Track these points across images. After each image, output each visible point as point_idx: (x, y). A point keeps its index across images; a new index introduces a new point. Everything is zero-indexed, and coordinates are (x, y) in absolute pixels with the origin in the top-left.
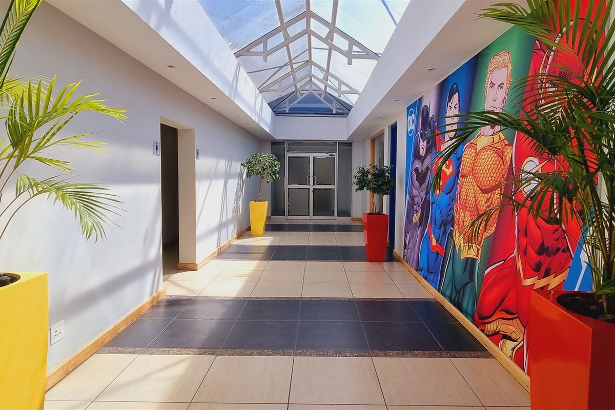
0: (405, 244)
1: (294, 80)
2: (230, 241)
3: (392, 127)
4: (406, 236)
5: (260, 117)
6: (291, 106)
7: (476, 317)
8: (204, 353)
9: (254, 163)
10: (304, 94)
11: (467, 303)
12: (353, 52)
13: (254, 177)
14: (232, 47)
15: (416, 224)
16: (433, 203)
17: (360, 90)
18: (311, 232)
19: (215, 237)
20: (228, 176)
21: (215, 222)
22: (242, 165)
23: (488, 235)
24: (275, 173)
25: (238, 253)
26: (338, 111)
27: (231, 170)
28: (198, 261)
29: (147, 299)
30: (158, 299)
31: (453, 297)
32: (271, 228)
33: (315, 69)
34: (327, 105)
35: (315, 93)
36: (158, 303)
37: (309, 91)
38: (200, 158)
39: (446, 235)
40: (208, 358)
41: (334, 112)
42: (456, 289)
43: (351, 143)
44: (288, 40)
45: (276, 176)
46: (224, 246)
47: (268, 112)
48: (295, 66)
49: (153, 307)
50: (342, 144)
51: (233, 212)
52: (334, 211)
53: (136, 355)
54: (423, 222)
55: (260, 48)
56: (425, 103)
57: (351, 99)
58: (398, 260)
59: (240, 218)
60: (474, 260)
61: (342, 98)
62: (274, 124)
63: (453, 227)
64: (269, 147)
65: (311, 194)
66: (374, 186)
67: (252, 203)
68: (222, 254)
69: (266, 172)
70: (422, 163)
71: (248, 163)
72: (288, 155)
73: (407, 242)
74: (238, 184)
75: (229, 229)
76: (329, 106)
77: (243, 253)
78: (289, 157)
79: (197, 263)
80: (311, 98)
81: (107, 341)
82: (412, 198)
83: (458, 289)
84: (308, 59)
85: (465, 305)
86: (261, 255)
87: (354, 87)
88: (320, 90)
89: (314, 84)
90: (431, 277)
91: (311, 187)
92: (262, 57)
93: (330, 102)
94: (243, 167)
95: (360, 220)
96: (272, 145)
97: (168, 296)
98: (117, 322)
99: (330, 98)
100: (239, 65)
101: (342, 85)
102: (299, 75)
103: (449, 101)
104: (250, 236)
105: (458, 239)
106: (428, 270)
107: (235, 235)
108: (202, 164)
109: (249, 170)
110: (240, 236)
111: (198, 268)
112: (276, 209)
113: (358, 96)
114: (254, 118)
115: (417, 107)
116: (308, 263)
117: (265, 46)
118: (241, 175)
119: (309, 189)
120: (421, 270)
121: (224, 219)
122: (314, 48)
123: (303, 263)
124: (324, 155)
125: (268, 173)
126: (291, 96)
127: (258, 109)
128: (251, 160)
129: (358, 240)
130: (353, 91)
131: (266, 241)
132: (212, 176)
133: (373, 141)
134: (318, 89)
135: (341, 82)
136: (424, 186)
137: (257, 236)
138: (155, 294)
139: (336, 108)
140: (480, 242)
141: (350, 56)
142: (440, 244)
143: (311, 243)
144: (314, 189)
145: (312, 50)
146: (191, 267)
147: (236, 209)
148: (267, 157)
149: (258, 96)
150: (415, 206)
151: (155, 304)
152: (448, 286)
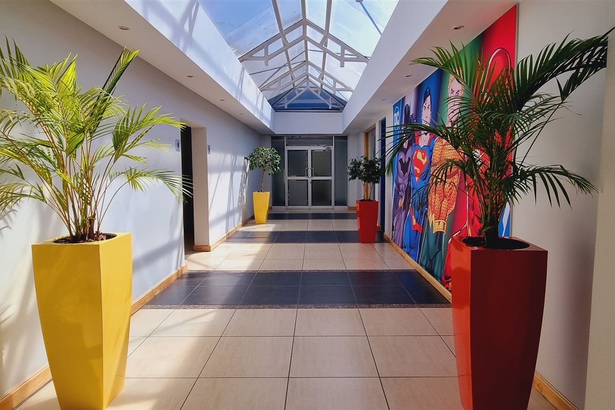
0: (393, 226)
1: (292, 79)
2: (236, 228)
3: (382, 122)
4: (393, 219)
5: (262, 115)
6: (290, 102)
7: (443, 278)
8: (227, 308)
9: (256, 156)
10: (301, 91)
11: (437, 269)
12: (346, 54)
13: (256, 169)
14: (237, 53)
15: (401, 208)
16: (413, 189)
17: (353, 88)
18: (310, 220)
19: (224, 223)
20: (233, 169)
21: (223, 210)
22: (245, 158)
23: (451, 211)
24: (276, 166)
25: (244, 238)
26: (333, 106)
27: (237, 163)
28: (211, 243)
29: (174, 272)
30: (182, 271)
31: (427, 266)
32: (273, 217)
33: (311, 69)
34: (323, 101)
35: (312, 90)
36: (182, 275)
37: (306, 89)
38: (211, 152)
39: (423, 216)
40: (229, 312)
41: (330, 108)
42: (430, 259)
43: (347, 137)
44: (287, 46)
45: (277, 169)
46: (231, 232)
47: (268, 109)
48: (293, 67)
49: (178, 278)
50: (338, 137)
51: (239, 202)
52: (331, 201)
53: (173, 310)
54: (406, 206)
55: (261, 53)
56: (407, 102)
57: (346, 96)
58: (388, 241)
59: (245, 208)
60: (442, 233)
61: (337, 94)
62: (274, 120)
63: (428, 208)
64: (269, 141)
65: (310, 185)
66: (365, 175)
67: (255, 194)
68: (230, 238)
69: (268, 164)
70: (405, 155)
71: (250, 157)
72: (287, 148)
73: (394, 225)
74: (242, 176)
75: (235, 217)
76: (325, 101)
77: (249, 238)
78: (288, 151)
79: (210, 245)
80: (308, 95)
81: (148, 301)
82: (398, 185)
83: (431, 258)
84: (305, 60)
85: (436, 270)
86: (265, 239)
87: (347, 85)
88: (316, 87)
89: (310, 81)
90: (412, 252)
91: (310, 179)
92: (264, 61)
93: (326, 98)
94: (246, 160)
95: (355, 208)
96: (272, 139)
97: (189, 270)
98: (153, 287)
99: (325, 94)
100: (243, 69)
101: (337, 83)
102: (297, 74)
103: (424, 102)
104: (254, 224)
105: (431, 217)
106: (410, 247)
107: (241, 223)
108: (214, 158)
109: (252, 163)
110: (245, 224)
111: (211, 250)
112: (277, 200)
113: (352, 93)
114: (256, 115)
115: (400, 105)
116: (308, 245)
117: (266, 52)
118: (245, 168)
119: (307, 180)
120: (405, 247)
121: (231, 208)
122: (311, 50)
123: (303, 245)
124: (321, 148)
125: (269, 165)
126: (289, 94)
127: (259, 107)
128: (253, 154)
129: (352, 225)
130: (347, 89)
131: (270, 227)
132: (220, 169)
133: (367, 134)
134: (314, 86)
135: (336, 81)
136: (407, 174)
137: (260, 224)
138: (179, 268)
139: (332, 104)
140: (446, 218)
141: (342, 60)
142: (419, 223)
143: (310, 229)
144: (312, 180)
145: (309, 51)
146: (205, 249)
147: (241, 199)
148: (268, 151)
149: (259, 94)
150: (400, 193)
151: (180, 276)
152: (424, 258)
